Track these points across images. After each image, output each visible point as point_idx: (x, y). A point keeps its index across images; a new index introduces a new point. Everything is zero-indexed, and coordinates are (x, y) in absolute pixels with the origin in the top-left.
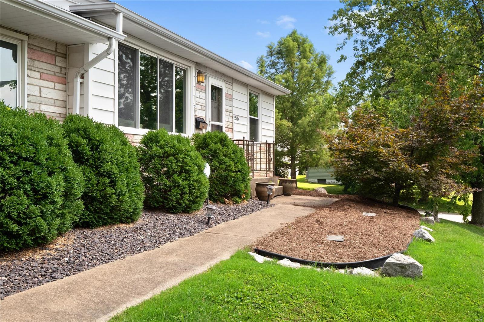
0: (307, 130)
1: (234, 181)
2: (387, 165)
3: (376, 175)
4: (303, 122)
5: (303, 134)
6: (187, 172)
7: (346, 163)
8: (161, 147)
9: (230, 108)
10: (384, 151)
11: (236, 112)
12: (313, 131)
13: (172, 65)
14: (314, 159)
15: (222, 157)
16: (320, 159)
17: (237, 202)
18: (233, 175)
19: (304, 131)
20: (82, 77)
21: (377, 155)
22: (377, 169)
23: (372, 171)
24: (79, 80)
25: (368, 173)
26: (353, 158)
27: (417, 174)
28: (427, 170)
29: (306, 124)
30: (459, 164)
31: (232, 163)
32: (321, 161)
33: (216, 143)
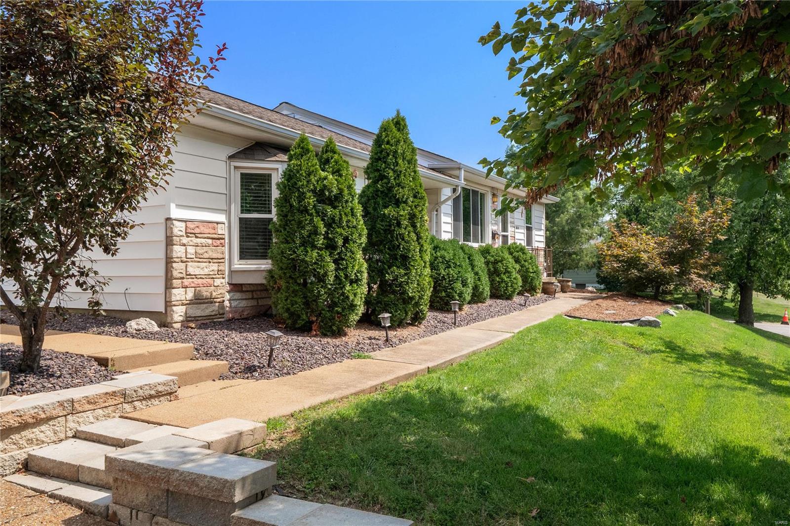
0: (566, 228)
1: (532, 280)
2: (647, 267)
3: (638, 275)
4: (562, 221)
5: (561, 233)
6: (509, 272)
7: (615, 265)
8: (493, 256)
9: (512, 220)
10: (644, 256)
11: (517, 223)
12: (572, 229)
13: (478, 192)
14: (573, 260)
15: (523, 262)
16: (579, 260)
17: (533, 295)
18: (531, 275)
19: (563, 229)
20: (437, 211)
21: (639, 259)
22: (639, 270)
23: (635, 272)
24: (435, 213)
25: (632, 273)
26: (620, 262)
27: (671, 274)
28: (678, 270)
29: (564, 223)
30: (709, 265)
31: (530, 266)
32: (581, 263)
33: (518, 252)
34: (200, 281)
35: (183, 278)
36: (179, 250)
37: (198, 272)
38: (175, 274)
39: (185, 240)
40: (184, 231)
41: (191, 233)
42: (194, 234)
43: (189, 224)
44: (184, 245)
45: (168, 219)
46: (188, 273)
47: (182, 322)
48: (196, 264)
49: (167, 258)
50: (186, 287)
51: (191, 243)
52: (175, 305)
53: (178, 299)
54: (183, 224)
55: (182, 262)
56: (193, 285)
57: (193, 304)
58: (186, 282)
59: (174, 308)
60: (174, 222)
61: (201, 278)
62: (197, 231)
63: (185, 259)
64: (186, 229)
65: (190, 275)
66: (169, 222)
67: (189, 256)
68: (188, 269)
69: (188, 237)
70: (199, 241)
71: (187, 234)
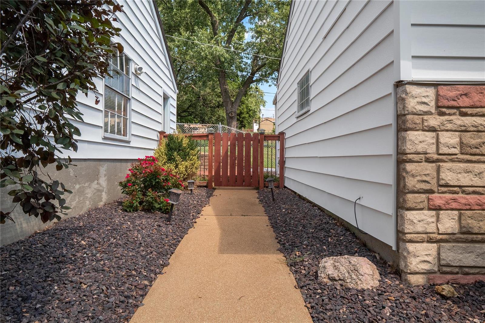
34: (472, 198)
35: (431, 192)
36: (421, 138)
37: (465, 180)
38: (411, 183)
39: (434, 121)
40: (433, 104)
41: (448, 107)
42: (458, 108)
43: (443, 91)
44: (432, 129)
45: (399, 84)
46: (442, 182)
47: (428, 273)
48: (462, 165)
49: (398, 153)
50: (438, 209)
51: (449, 126)
52: (411, 241)
53: (420, 229)
54: (431, 92)
55: (428, 161)
56: (454, 205)
57: (457, 241)
58: (438, 199)
59: (411, 247)
60: (409, 88)
61: (474, 193)
62: (464, 102)
63: (436, 157)
64: (437, 100)
65: (447, 186)
66: (400, 89)
67: (444, 150)
68: (442, 175)
69: (442, 114)
70: (468, 121)
71: (440, 109)
